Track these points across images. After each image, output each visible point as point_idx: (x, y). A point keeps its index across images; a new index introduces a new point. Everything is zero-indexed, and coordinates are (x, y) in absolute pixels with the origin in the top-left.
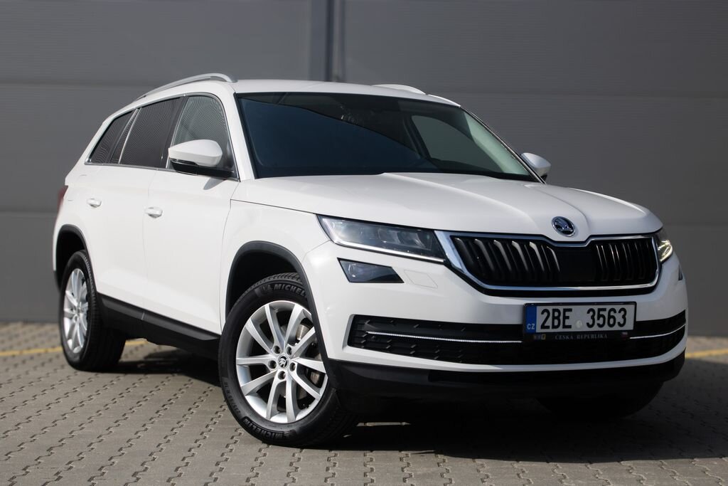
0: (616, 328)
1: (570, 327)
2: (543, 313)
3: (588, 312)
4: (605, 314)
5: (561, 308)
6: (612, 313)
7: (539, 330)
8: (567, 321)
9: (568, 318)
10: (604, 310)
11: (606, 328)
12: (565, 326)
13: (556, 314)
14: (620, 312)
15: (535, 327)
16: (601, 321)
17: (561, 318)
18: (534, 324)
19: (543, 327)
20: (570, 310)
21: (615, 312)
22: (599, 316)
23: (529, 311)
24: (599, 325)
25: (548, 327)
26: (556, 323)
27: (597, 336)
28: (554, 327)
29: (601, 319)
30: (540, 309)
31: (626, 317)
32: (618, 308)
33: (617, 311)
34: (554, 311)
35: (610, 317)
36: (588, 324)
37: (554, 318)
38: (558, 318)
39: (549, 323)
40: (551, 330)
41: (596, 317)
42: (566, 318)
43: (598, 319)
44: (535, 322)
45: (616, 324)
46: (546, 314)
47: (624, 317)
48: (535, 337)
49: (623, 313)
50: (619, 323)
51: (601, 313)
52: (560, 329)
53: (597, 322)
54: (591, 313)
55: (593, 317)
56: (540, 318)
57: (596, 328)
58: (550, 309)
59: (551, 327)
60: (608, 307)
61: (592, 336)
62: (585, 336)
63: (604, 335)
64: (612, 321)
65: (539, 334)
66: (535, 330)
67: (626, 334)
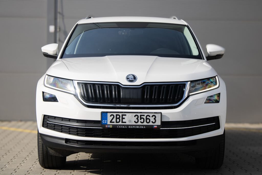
0: (151, 124)
1: (125, 122)
2: (111, 116)
3: (135, 116)
4: (145, 117)
5: (121, 114)
6: (148, 117)
7: (109, 123)
9: (124, 118)
10: (144, 115)
11: (145, 123)
12: (122, 122)
14: (152, 116)
15: (107, 122)
16: (142, 120)
17: (121, 118)
18: (106, 121)
19: (111, 122)
20: (125, 115)
21: (150, 116)
22: (141, 118)
23: (104, 115)
24: (141, 122)
25: (114, 122)
26: (118, 120)
27: (140, 127)
28: (117, 122)
30: (109, 115)
31: (156, 119)
32: (151, 115)
33: (151, 116)
34: (117, 115)
35: (147, 119)
36: (135, 122)
37: (117, 118)
38: (119, 118)
39: (114, 120)
40: (115, 124)
41: (139, 119)
42: (123, 118)
43: (141, 119)
44: (107, 120)
46: (112, 117)
47: (155, 119)
48: (107, 126)
49: (154, 117)
50: (152, 122)
51: (142, 117)
52: (120, 123)
53: (140, 121)
54: (137, 117)
55: (137, 119)
56: (109, 118)
57: (139, 123)
58: (115, 114)
59: (115, 122)
61: (137, 127)
62: (133, 127)
63: (143, 127)
64: (148, 121)
65: (109, 125)
66: (107, 123)
67: (156, 126)
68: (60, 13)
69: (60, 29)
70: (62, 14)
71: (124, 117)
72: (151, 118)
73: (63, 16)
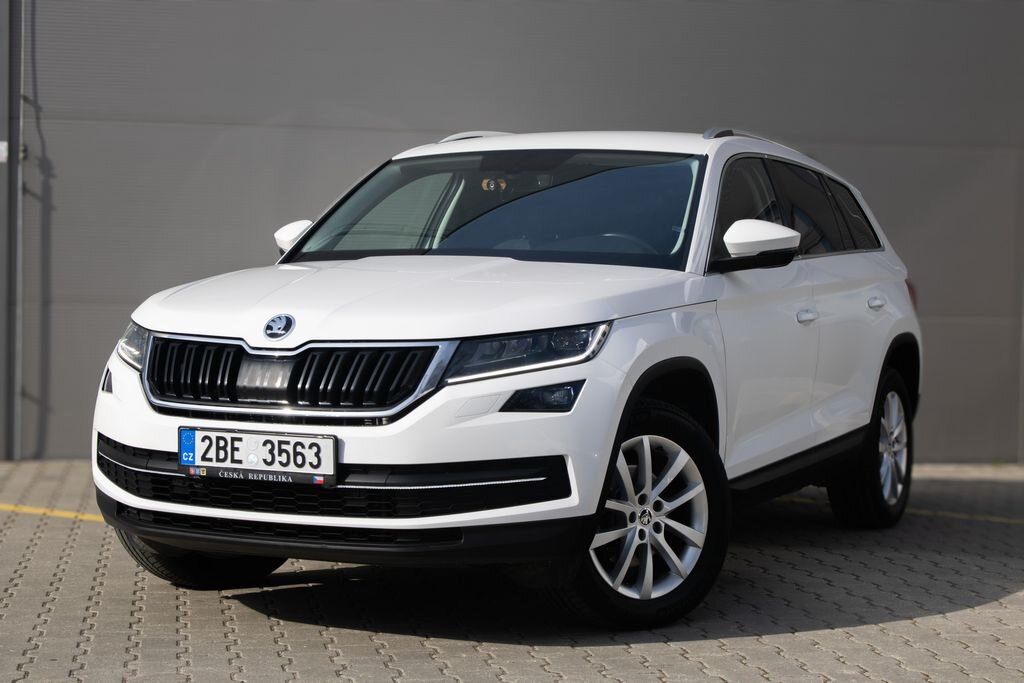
0: (307, 469)
1: (240, 462)
2: (203, 440)
3: (265, 444)
4: (290, 448)
5: (228, 436)
6: (299, 449)
7: (199, 462)
8: (236, 452)
9: (237, 449)
10: (288, 443)
11: (291, 468)
12: (233, 461)
13: (222, 443)
14: (311, 447)
15: (194, 457)
16: (284, 458)
17: (229, 449)
18: (192, 454)
19: (204, 458)
20: (240, 439)
21: (303, 447)
22: (281, 452)
23: (185, 434)
24: (280, 463)
25: (210, 460)
26: (222, 454)
27: (277, 478)
28: (218, 460)
29: (284, 455)
30: (199, 435)
31: (321, 455)
32: (307, 442)
33: (307, 446)
34: (218, 438)
35: (296, 454)
36: (265, 461)
37: (218, 448)
38: (224, 448)
39: (212, 454)
40: (214, 464)
41: (276, 452)
42: (234, 449)
43: (280, 455)
44: (194, 452)
45: (307, 464)
46: (207, 442)
47: (317, 455)
48: (192, 471)
49: (315, 449)
50: (311, 464)
51: (284, 447)
52: (228, 464)
53: (277, 459)
54: (269, 446)
55: (271, 452)
56: (200, 447)
57: (276, 467)
58: (213, 435)
59: (214, 460)
60: (293, 440)
61: (271, 478)
62: (261, 476)
63: (287, 478)
64: (299, 460)
65: (198, 467)
66: (194, 462)
67: (321, 479)
68: (26, 99)
69: (25, 151)
70: (34, 103)
71: (237, 444)
72: (306, 452)
73: (38, 109)
